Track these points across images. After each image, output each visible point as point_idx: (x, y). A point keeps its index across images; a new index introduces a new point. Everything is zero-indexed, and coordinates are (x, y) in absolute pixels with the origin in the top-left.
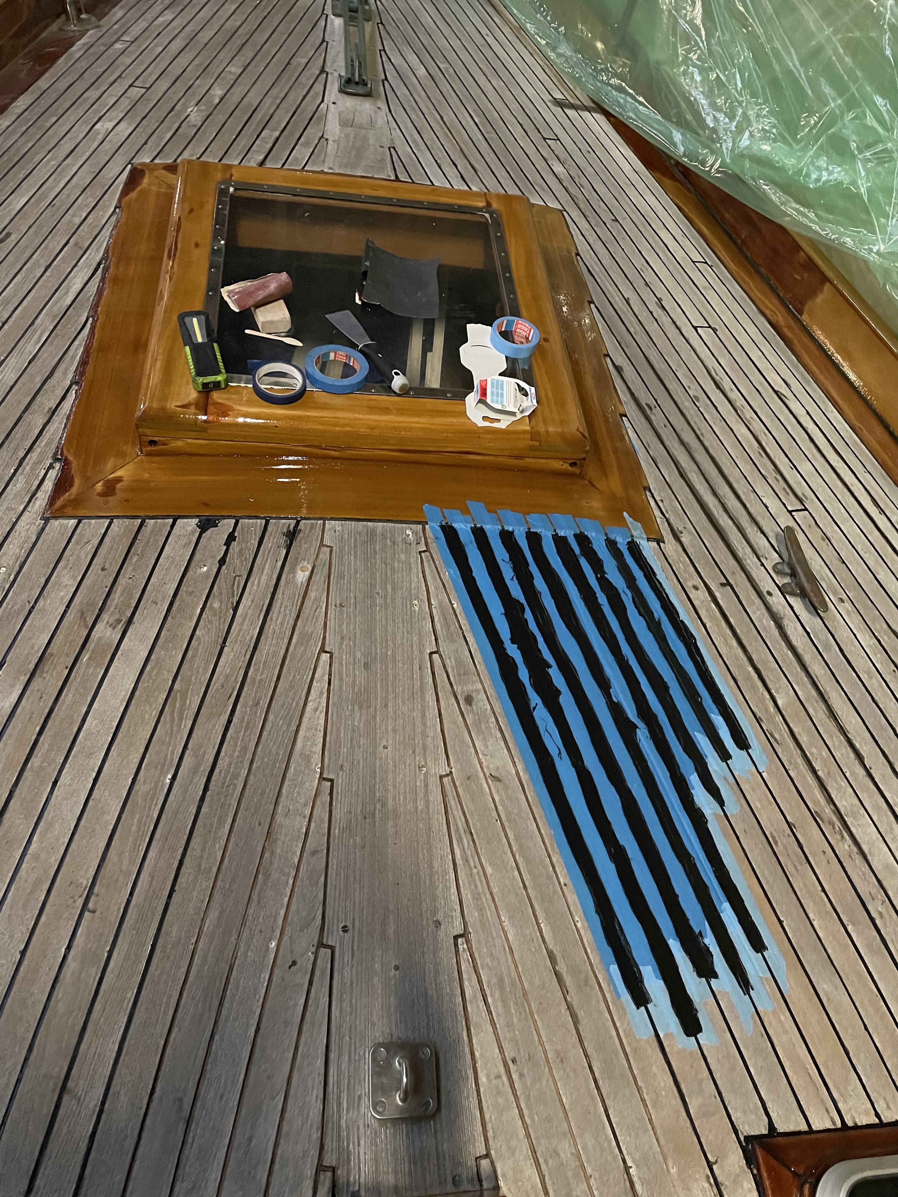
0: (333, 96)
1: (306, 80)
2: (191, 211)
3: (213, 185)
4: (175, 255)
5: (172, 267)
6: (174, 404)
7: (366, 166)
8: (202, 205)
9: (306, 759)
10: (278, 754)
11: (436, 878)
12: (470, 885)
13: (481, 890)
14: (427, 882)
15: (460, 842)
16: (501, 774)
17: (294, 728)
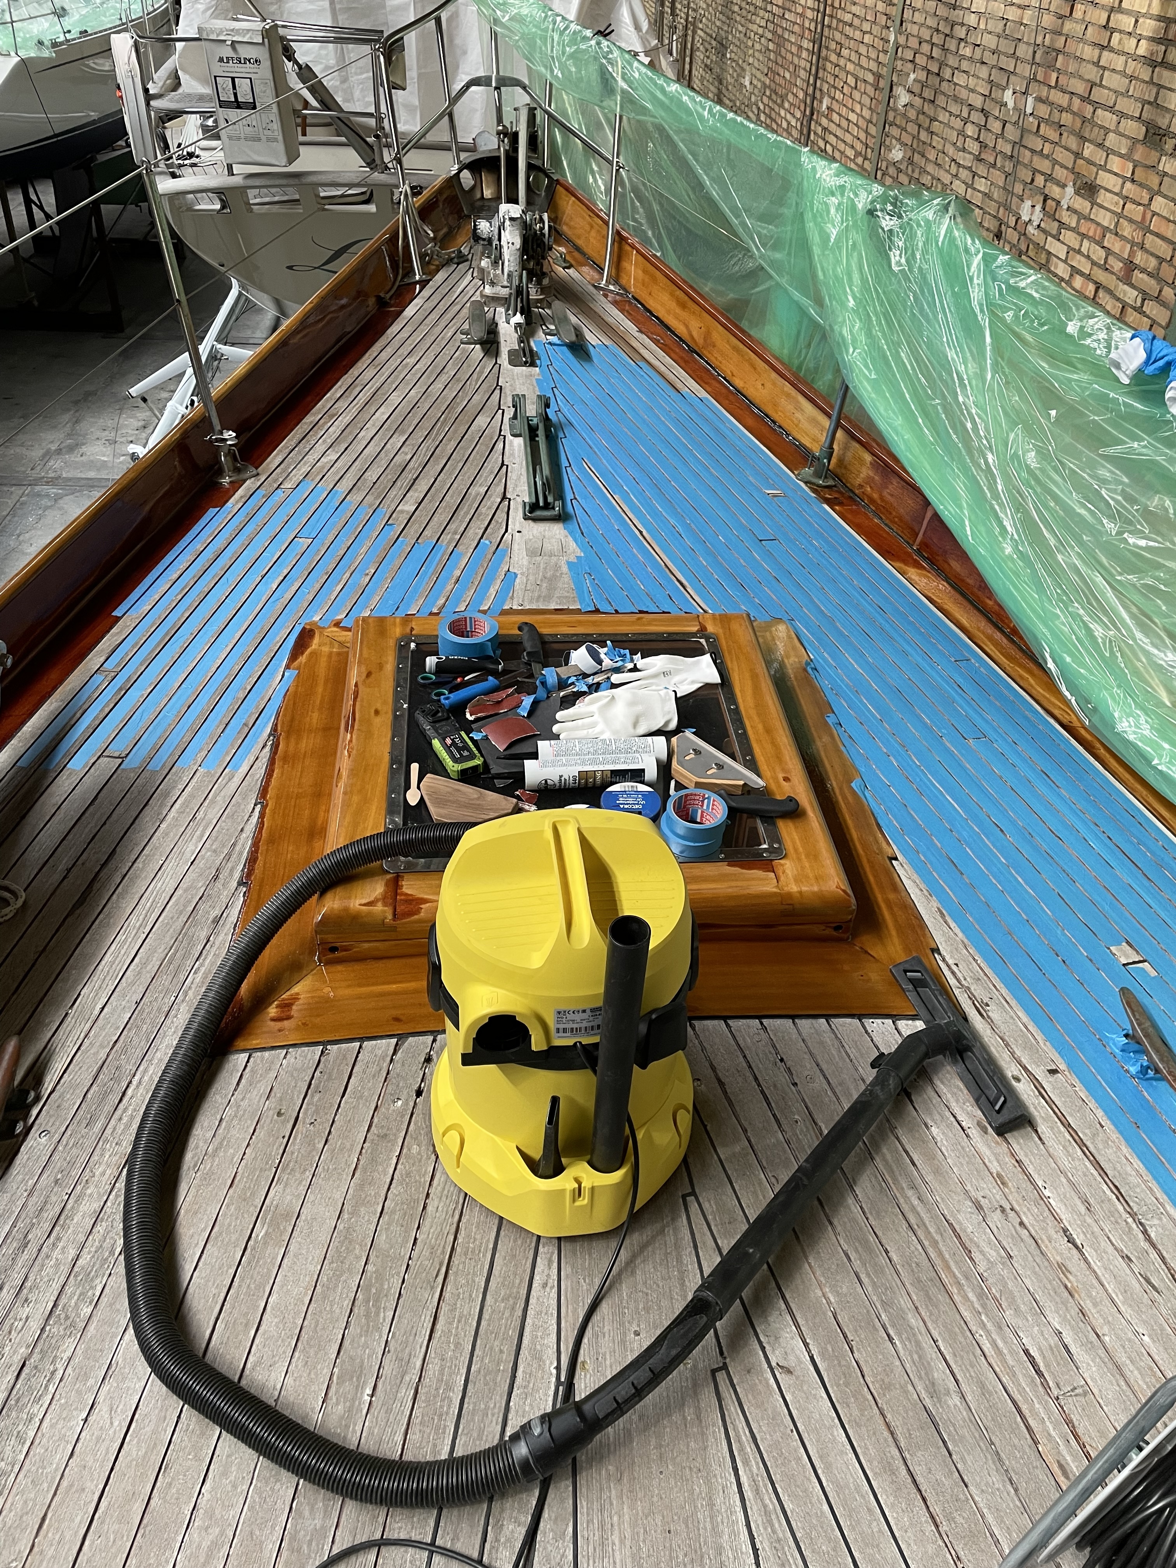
0: (517, 524)
1: (486, 511)
2: (369, 674)
3: (392, 643)
4: (353, 726)
5: (351, 741)
6: (358, 902)
7: (559, 598)
8: (381, 667)
9: (538, 1357)
10: (501, 1351)
11: (719, 1519)
12: (765, 1529)
13: (781, 1535)
14: (709, 1526)
15: (746, 1463)
16: (791, 1362)
17: (519, 1313)
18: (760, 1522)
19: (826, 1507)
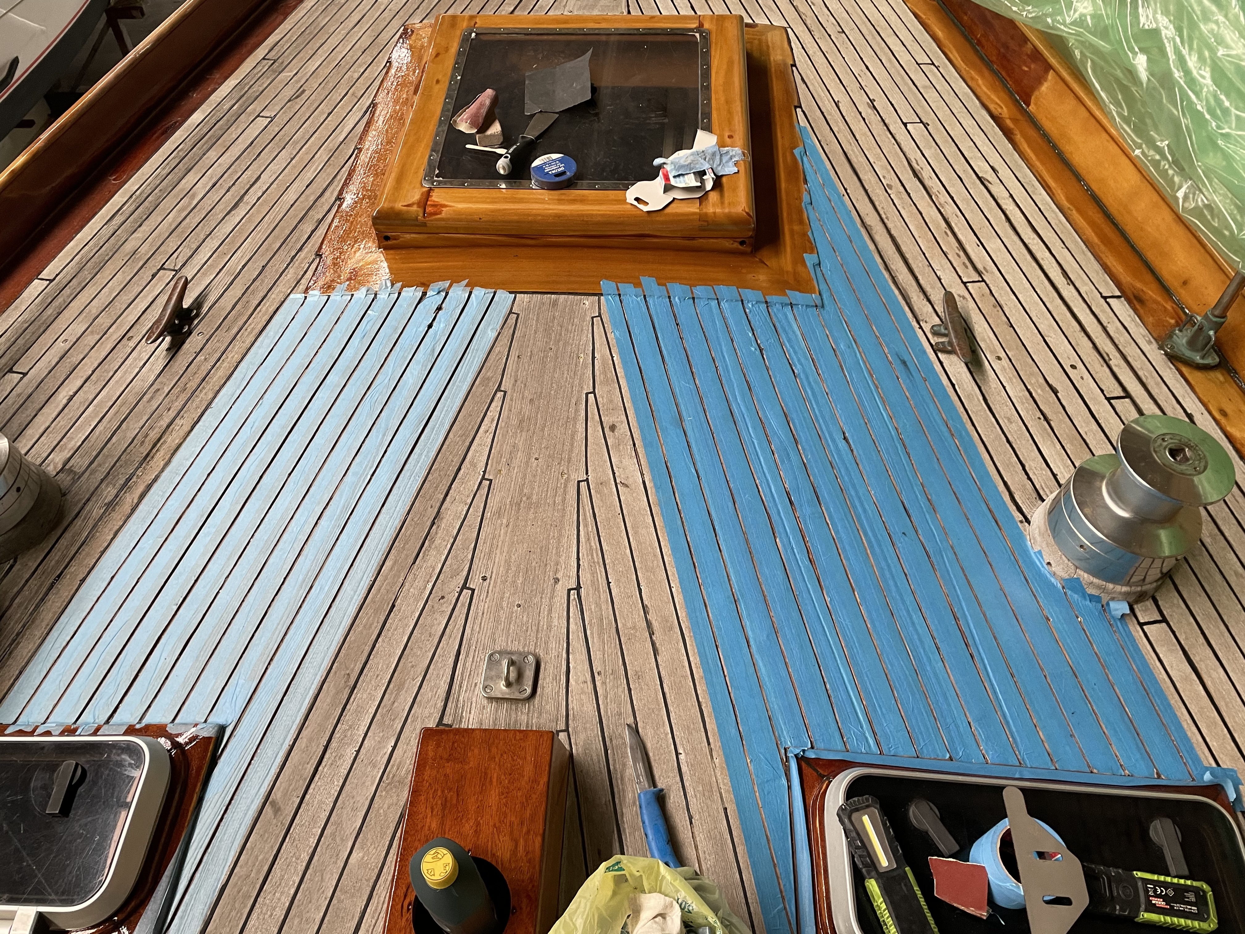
2: (437, 55)
3: (458, 33)
4: (419, 91)
5: (416, 101)
6: (400, 204)
8: (447, 49)
9: (474, 465)
10: (452, 461)
11: (562, 549)
12: (588, 556)
13: (596, 560)
14: (554, 552)
15: (586, 526)
16: (629, 482)
17: (467, 444)
18: (585, 553)
19: (628, 551)
